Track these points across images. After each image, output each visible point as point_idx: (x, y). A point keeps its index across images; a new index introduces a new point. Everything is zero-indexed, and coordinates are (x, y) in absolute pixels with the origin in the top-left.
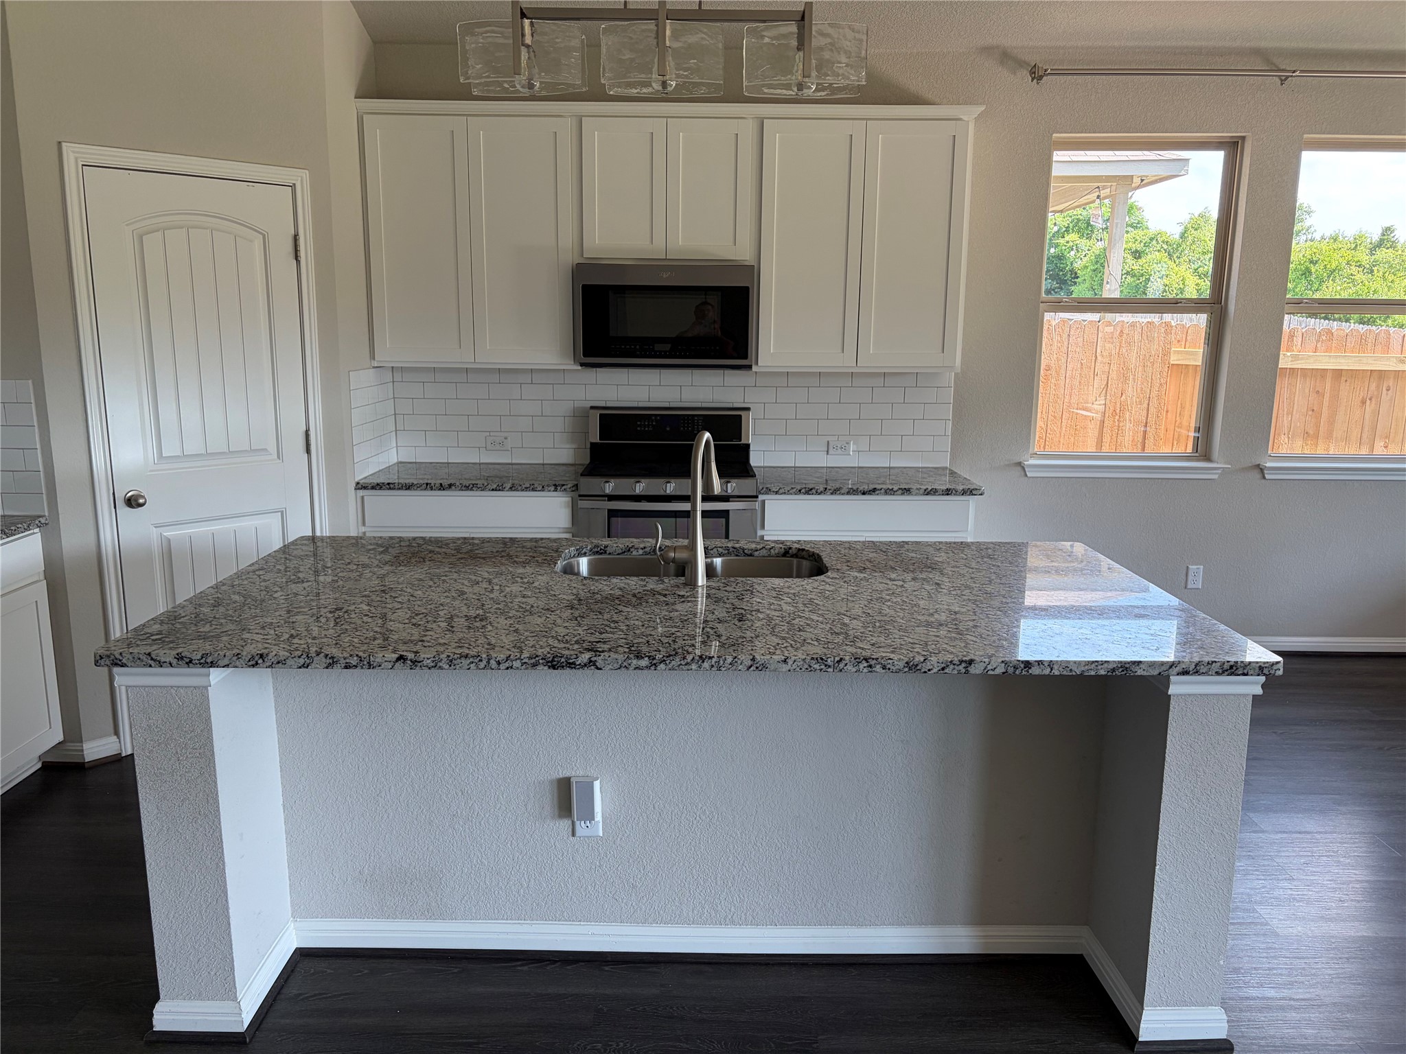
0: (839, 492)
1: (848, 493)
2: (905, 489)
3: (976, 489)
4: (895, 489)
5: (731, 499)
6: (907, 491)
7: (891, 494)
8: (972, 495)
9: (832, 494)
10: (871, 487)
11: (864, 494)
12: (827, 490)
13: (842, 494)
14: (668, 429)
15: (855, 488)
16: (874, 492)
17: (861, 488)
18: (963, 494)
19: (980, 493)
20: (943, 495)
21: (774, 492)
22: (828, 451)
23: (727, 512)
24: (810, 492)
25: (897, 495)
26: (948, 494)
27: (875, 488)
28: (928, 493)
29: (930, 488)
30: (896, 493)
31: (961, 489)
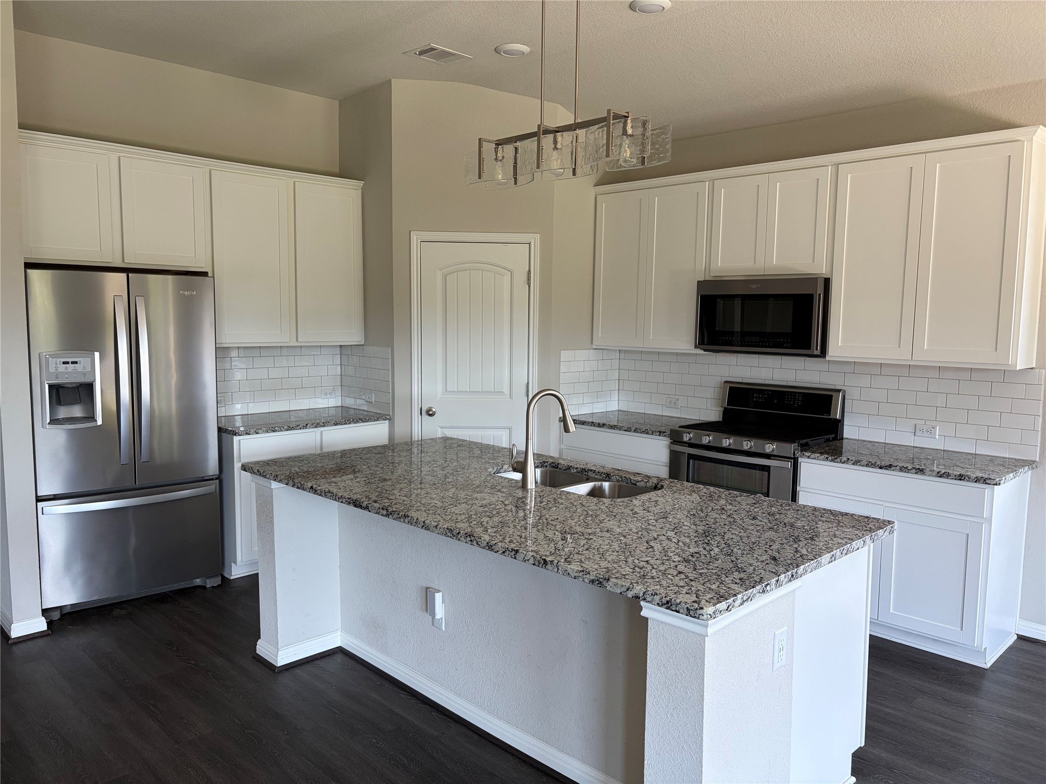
0: (859, 463)
1: (867, 466)
2: (919, 469)
3: (990, 479)
4: (910, 467)
5: (772, 457)
6: (920, 471)
7: (905, 472)
8: (986, 483)
9: (853, 464)
10: (888, 463)
11: (881, 468)
12: (850, 461)
13: (862, 466)
14: (776, 401)
15: (873, 462)
16: (890, 467)
17: (878, 463)
18: (976, 482)
19: (994, 482)
20: (956, 479)
21: (806, 456)
22: (915, 433)
23: (769, 467)
24: (835, 460)
25: (911, 473)
26: (960, 480)
27: (891, 465)
28: (940, 475)
29: (943, 472)
30: (909, 471)
31: (974, 476)
